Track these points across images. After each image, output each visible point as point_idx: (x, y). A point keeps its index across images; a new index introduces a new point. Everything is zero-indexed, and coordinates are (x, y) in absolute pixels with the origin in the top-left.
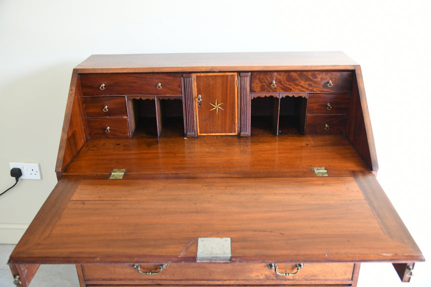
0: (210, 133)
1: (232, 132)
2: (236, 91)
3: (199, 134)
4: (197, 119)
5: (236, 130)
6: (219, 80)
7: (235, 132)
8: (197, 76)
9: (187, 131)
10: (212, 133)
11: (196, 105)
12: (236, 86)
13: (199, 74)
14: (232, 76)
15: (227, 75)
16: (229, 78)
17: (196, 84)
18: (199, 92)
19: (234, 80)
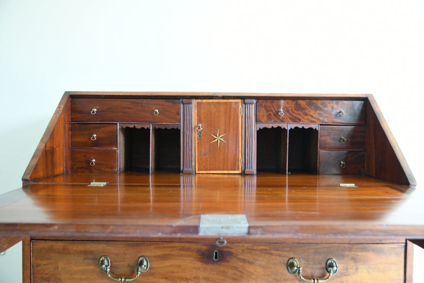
0: (210, 170)
1: (235, 170)
2: (240, 120)
3: (197, 172)
4: (195, 153)
5: (240, 167)
6: (222, 108)
7: (238, 170)
8: (198, 103)
9: (184, 167)
10: (213, 170)
11: (195, 135)
12: (240, 114)
13: (200, 101)
14: (236, 103)
15: (231, 102)
16: (233, 105)
17: (196, 112)
18: (199, 121)
19: (238, 108)
